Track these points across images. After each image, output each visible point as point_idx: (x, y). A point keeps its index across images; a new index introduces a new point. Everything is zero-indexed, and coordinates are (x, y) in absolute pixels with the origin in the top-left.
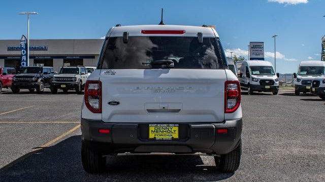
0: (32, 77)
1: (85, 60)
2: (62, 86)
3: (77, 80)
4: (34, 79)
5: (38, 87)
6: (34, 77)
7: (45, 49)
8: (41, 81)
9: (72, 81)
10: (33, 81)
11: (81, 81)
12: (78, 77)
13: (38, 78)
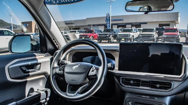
0: (107, 34)
1: (142, 25)
2: (122, 39)
3: (131, 36)
4: (108, 36)
5: (110, 39)
6: (108, 34)
7: (122, 20)
8: (112, 36)
9: (128, 36)
10: (107, 37)
11: (133, 36)
12: (132, 34)
13: (110, 35)
